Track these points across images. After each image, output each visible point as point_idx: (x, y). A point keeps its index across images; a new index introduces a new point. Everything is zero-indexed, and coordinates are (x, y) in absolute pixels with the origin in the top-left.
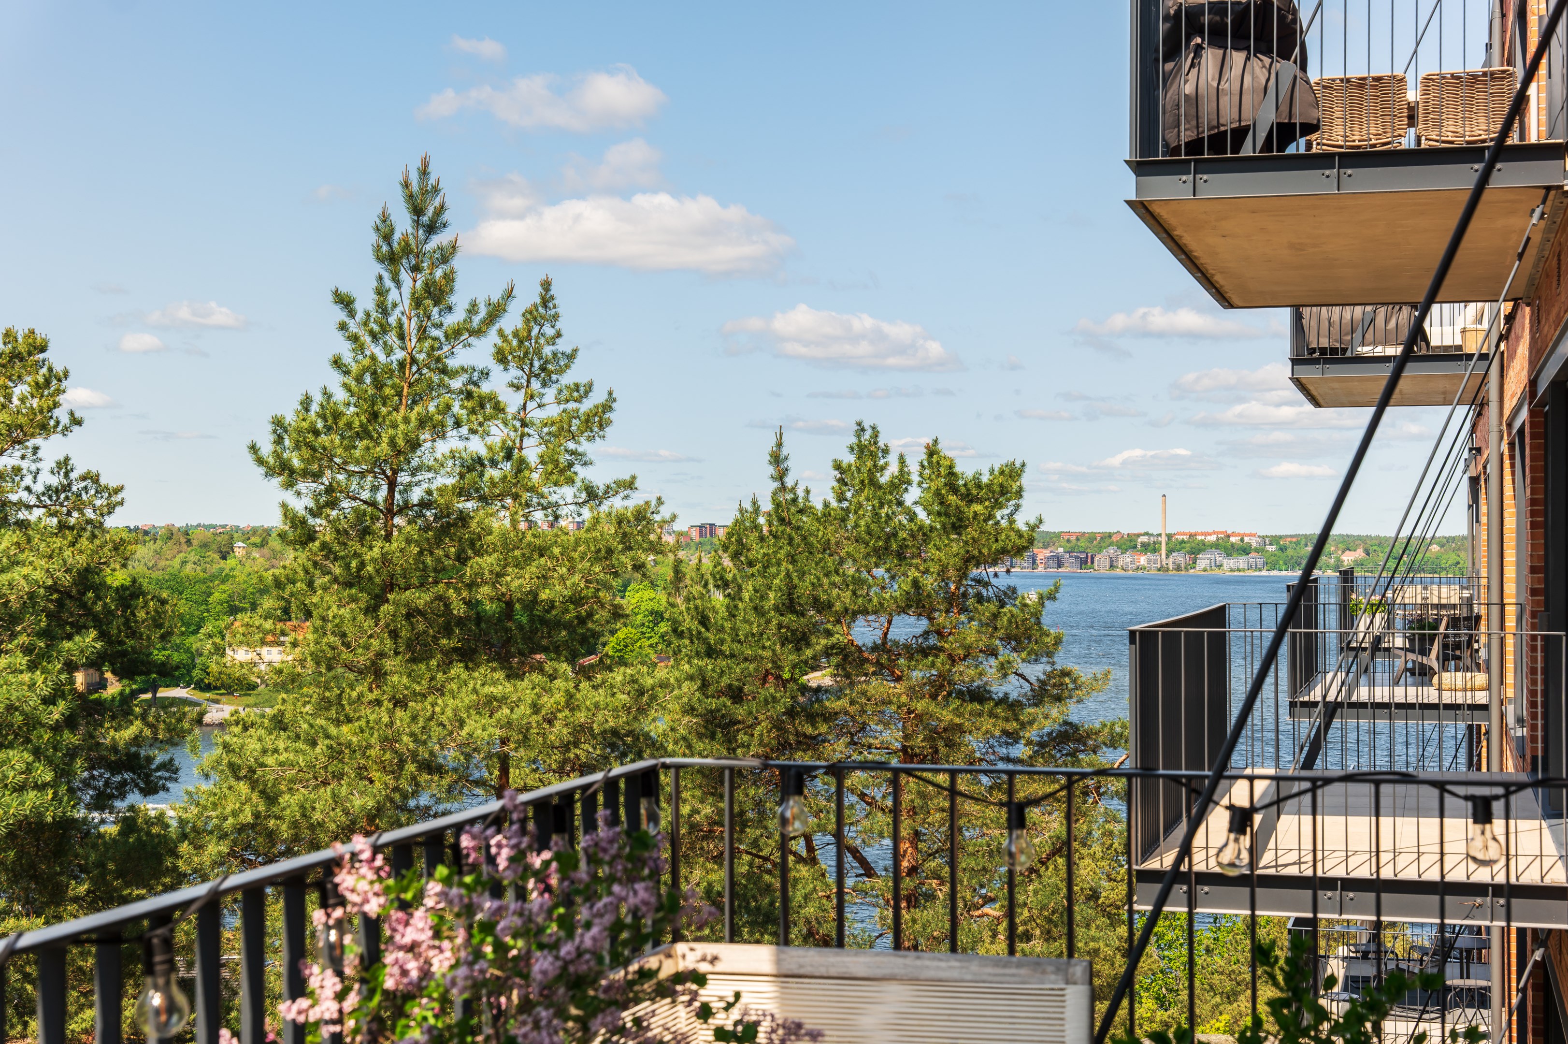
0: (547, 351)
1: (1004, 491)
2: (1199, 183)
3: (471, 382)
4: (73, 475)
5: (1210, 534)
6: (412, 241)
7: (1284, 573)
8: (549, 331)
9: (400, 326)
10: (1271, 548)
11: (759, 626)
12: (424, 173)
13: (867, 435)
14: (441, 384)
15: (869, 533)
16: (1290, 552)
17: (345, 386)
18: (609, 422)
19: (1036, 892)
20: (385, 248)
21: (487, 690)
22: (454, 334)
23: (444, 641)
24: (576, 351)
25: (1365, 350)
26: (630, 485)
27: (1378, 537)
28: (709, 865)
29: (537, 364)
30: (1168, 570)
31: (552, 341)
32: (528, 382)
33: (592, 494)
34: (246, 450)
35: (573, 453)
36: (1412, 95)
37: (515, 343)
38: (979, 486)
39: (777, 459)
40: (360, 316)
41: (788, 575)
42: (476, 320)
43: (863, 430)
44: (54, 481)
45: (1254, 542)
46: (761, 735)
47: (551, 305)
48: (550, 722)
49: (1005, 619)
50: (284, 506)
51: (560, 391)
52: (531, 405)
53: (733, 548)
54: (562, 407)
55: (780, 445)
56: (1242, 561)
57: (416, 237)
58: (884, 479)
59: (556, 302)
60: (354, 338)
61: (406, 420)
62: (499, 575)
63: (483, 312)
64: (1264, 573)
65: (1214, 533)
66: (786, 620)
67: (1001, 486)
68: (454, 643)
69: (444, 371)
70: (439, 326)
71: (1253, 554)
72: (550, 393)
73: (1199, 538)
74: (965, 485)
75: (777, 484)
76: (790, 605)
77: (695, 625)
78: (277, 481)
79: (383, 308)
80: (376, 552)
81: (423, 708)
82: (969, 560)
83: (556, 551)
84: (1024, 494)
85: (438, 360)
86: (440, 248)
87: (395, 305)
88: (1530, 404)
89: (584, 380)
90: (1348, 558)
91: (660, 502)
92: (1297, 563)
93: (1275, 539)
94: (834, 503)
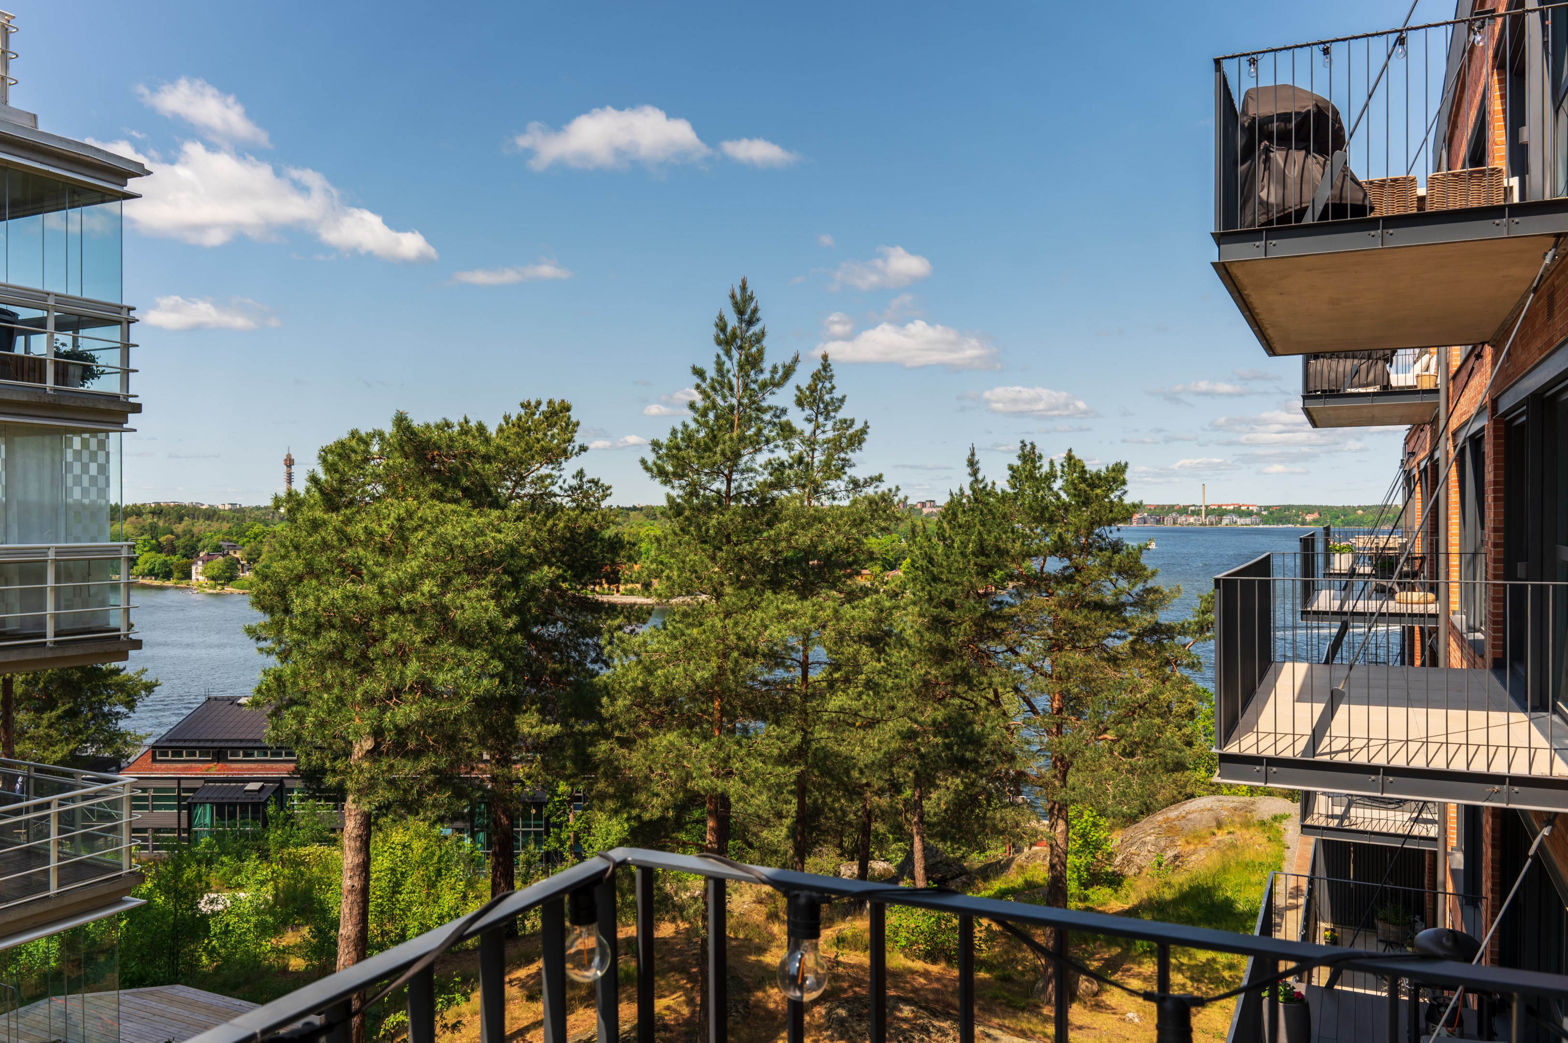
0: (827, 397)
1: (1115, 480)
2: (1270, 247)
3: (775, 416)
4: (585, 480)
5: (1230, 505)
6: (738, 332)
7: (1272, 526)
8: (828, 386)
9: (731, 383)
10: (1264, 513)
11: (963, 564)
12: (744, 289)
13: (1028, 448)
14: (758, 418)
15: (1031, 508)
16: (1275, 515)
17: (697, 420)
18: (864, 440)
19: (1138, 728)
20: (722, 336)
21: (785, 606)
22: (764, 386)
23: (759, 576)
24: (844, 397)
25: (1349, 390)
26: (879, 479)
28: (936, 705)
29: (822, 406)
30: (1206, 525)
31: (830, 392)
32: (816, 417)
33: (856, 484)
34: (639, 463)
35: (843, 460)
36: (1421, 191)
37: (808, 393)
38: (1099, 478)
39: (972, 463)
40: (708, 380)
41: (980, 533)
42: (777, 376)
43: (1025, 445)
44: (574, 482)
45: (1255, 509)
47: (829, 370)
48: (824, 627)
49: (1117, 560)
50: (666, 494)
51: (835, 423)
52: (818, 432)
53: (948, 517)
54: (836, 433)
55: (973, 455)
56: (1248, 520)
57: (741, 328)
58: (1040, 474)
59: (832, 367)
60: (703, 392)
61: (731, 439)
62: (792, 534)
63: (781, 372)
64: (1261, 526)
65: (1232, 505)
66: (979, 560)
67: (1113, 478)
68: (765, 577)
69: (759, 409)
70: (755, 382)
71: (1254, 516)
72: (830, 424)
73: (1224, 507)
74: (1091, 477)
75: (972, 479)
76: (982, 550)
78: (658, 480)
79: (721, 374)
80: (714, 522)
81: (744, 618)
82: (1093, 523)
83: (829, 520)
84: (1128, 483)
85: (755, 403)
86: (755, 334)
87: (728, 371)
88: (1492, 415)
89: (849, 417)
90: (1309, 518)
91: (898, 489)
92: (1280, 521)
93: (1267, 508)
94: (1009, 490)
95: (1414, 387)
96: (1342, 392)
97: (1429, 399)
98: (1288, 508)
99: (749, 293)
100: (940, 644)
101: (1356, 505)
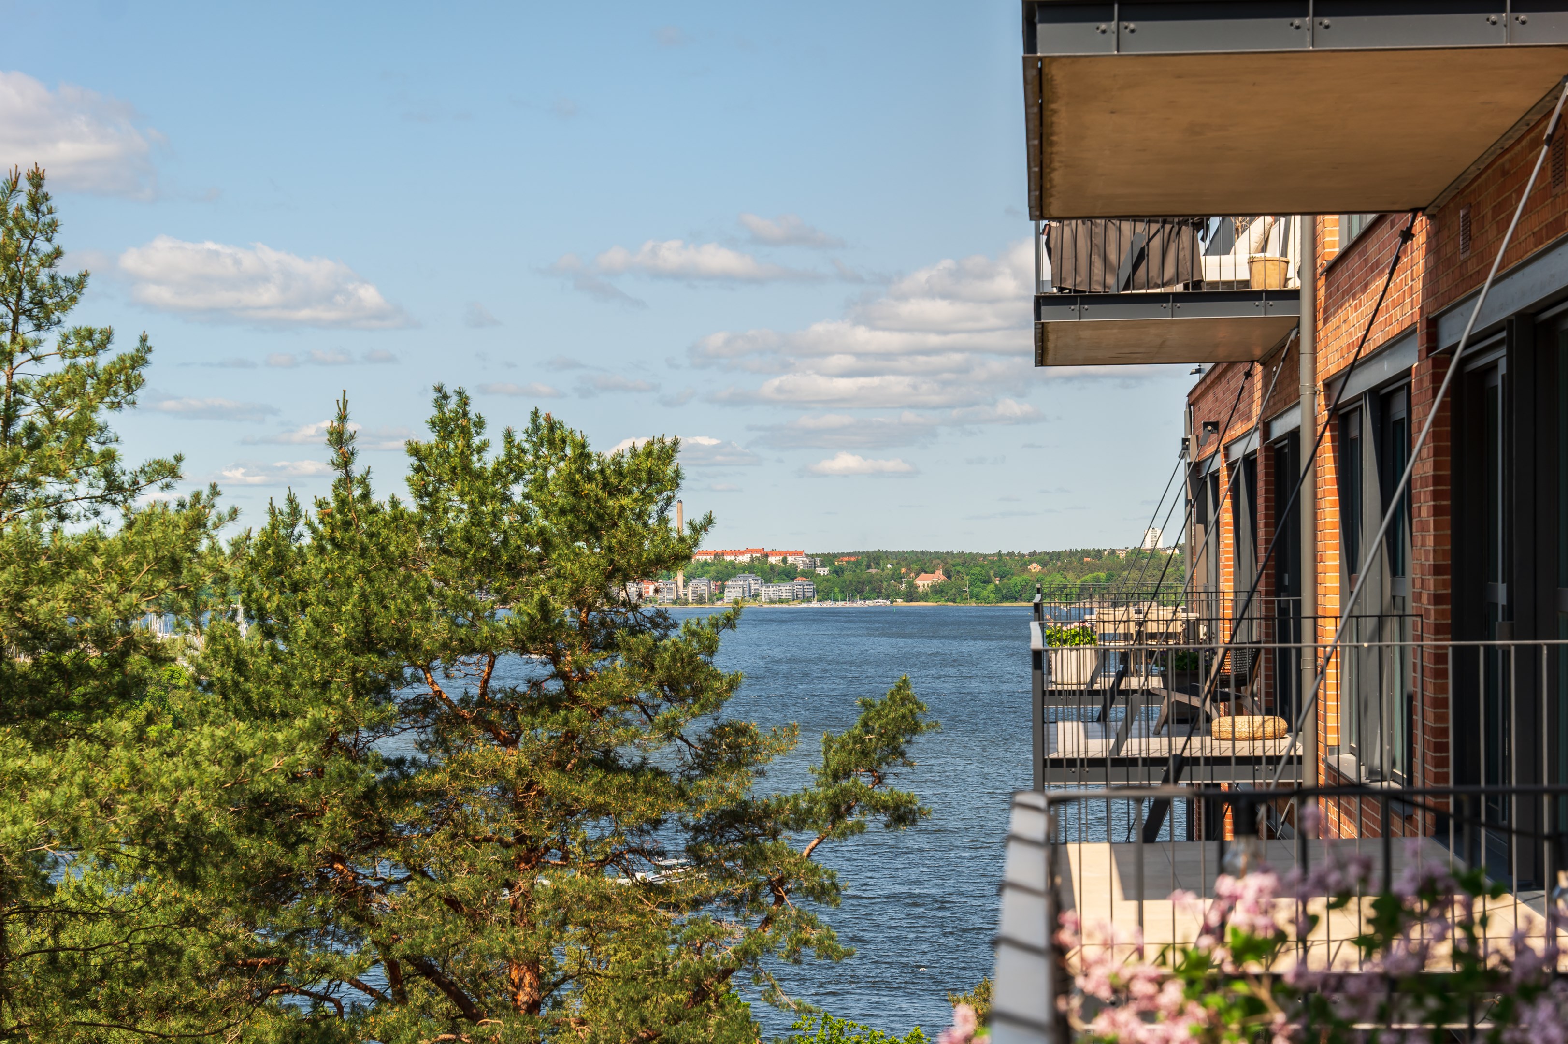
0: (43, 278)
1: (653, 477)
5: (742, 553)
7: (840, 604)
8: (43, 247)
10: (822, 571)
11: (323, 671)
13: (453, 404)
15: (468, 540)
16: (848, 576)
18: (140, 382)
24: (84, 276)
26: (172, 469)
27: (961, 554)
29: (27, 295)
30: (686, 602)
31: (48, 261)
32: (16, 322)
33: (113, 484)
38: (620, 473)
39: (339, 438)
41: (364, 596)
43: (445, 397)
45: (800, 563)
46: (334, 824)
47: (44, 208)
48: (109, 808)
49: (667, 656)
51: (65, 339)
52: (21, 357)
53: (268, 564)
54: (68, 361)
55: (343, 418)
56: (785, 590)
58: (485, 463)
59: (52, 203)
64: (815, 604)
65: (748, 551)
66: (363, 660)
67: (650, 472)
71: (799, 580)
72: (51, 339)
73: (728, 558)
74: (602, 471)
75: (339, 474)
76: (366, 641)
77: (228, 674)
83: (97, 562)
84: (683, 483)
88: (1430, 350)
89: (98, 324)
90: (923, 583)
91: (215, 491)
92: (857, 590)
93: (828, 559)
94: (409, 502)
95: (1246, 283)
97: (1279, 311)
98: (876, 558)
101: (1026, 551)
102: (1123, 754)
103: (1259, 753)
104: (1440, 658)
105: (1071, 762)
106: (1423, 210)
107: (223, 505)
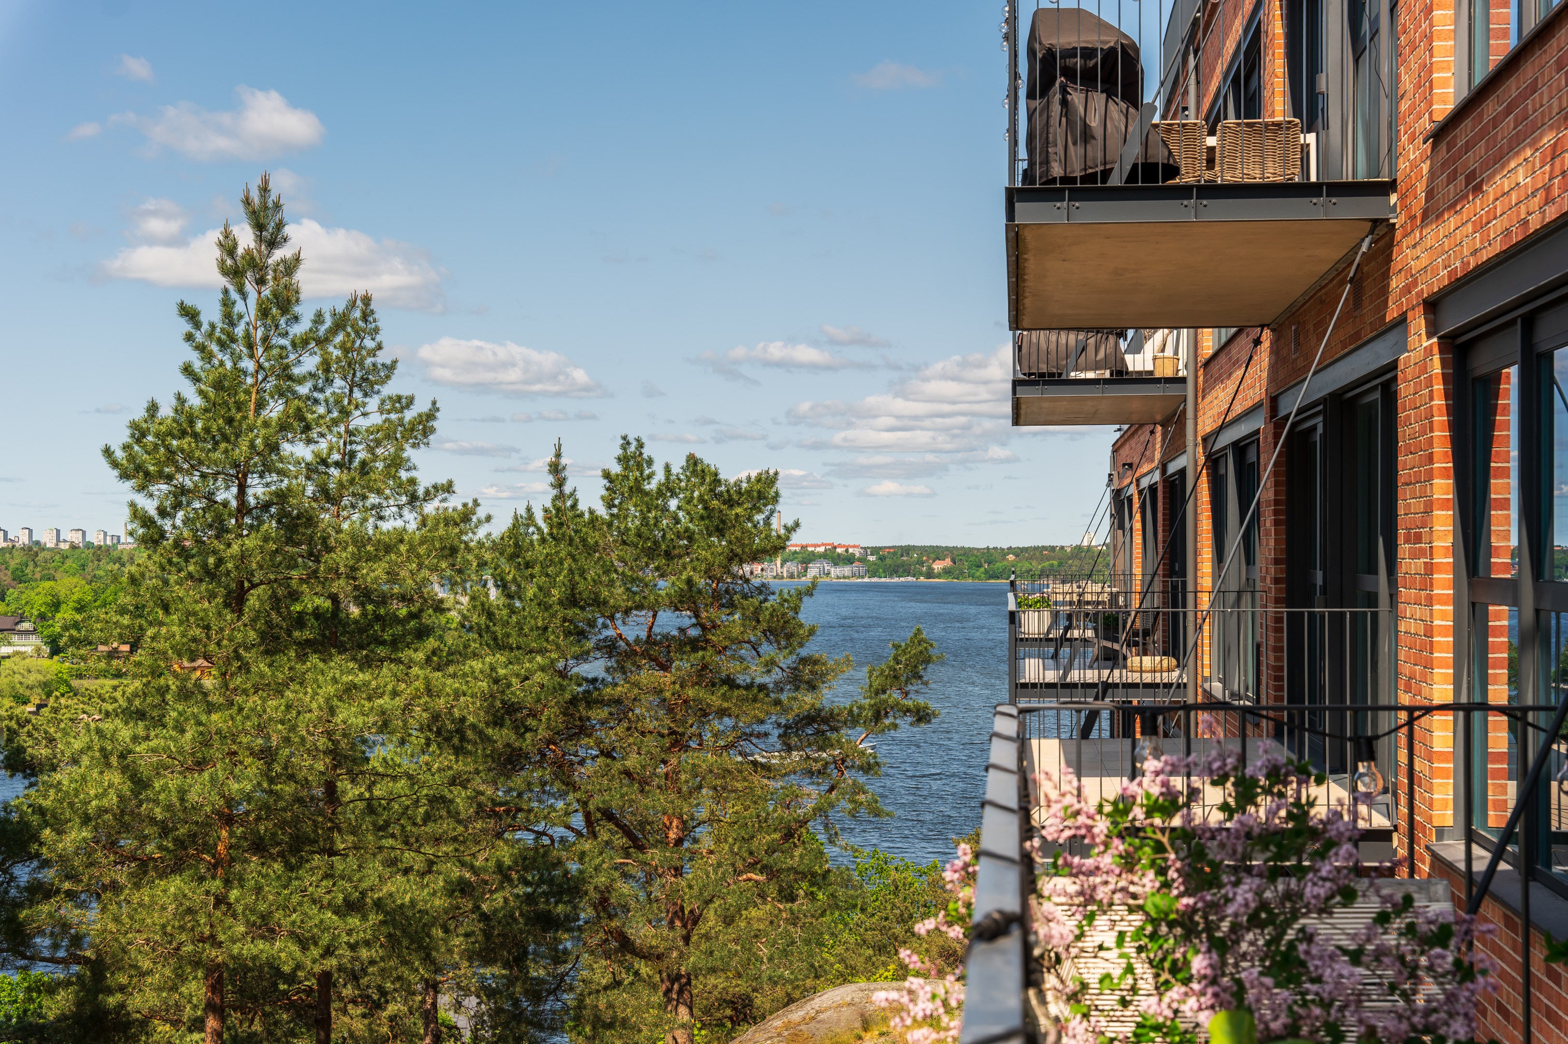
1: (761, 496)
3: (314, 388)
5: (819, 546)
6: (255, 255)
7: (883, 580)
8: (369, 343)
9: (248, 336)
10: (872, 558)
11: (543, 620)
12: (265, 190)
13: (633, 447)
14: (289, 391)
15: (639, 535)
16: (888, 561)
17: (201, 392)
18: (432, 431)
20: (229, 262)
21: (346, 679)
22: (301, 343)
23: (297, 634)
24: (395, 362)
26: (448, 488)
27: (963, 548)
29: (359, 374)
30: (782, 577)
31: (373, 353)
32: (351, 391)
33: (413, 495)
34: (100, 454)
35: (397, 457)
37: (337, 354)
38: (739, 493)
39: (556, 469)
40: (205, 327)
41: (571, 571)
42: (323, 329)
43: (628, 443)
45: (857, 553)
46: (550, 720)
47: (371, 319)
49: (767, 613)
50: (132, 505)
51: (383, 402)
52: (355, 414)
53: (509, 551)
54: (384, 416)
55: (558, 455)
56: (847, 570)
57: (259, 252)
58: (652, 486)
59: (376, 316)
60: (201, 348)
62: (354, 569)
63: (328, 322)
64: (866, 580)
65: (823, 544)
66: (570, 613)
67: (759, 492)
68: (306, 635)
69: (290, 378)
70: (286, 335)
71: (856, 564)
72: (373, 403)
73: (810, 549)
74: (728, 491)
75: (555, 492)
76: (572, 600)
77: (483, 621)
78: (130, 482)
79: (230, 319)
82: (734, 557)
84: (781, 500)
85: (287, 367)
86: (284, 261)
87: (241, 317)
88: (1272, 417)
89: (405, 392)
90: (937, 566)
91: (476, 503)
92: (894, 571)
93: (875, 550)
94: (602, 511)
95: (1151, 373)
96: (1064, 377)
97: (1173, 391)
98: (907, 550)
99: (273, 197)
100: (508, 745)
101: (1005, 546)
102: (1068, 680)
103: (1158, 680)
104: (1278, 620)
105: (1034, 685)
106: (1268, 325)
107: (481, 513)
